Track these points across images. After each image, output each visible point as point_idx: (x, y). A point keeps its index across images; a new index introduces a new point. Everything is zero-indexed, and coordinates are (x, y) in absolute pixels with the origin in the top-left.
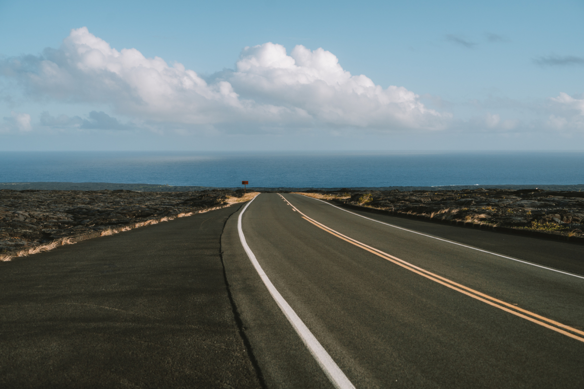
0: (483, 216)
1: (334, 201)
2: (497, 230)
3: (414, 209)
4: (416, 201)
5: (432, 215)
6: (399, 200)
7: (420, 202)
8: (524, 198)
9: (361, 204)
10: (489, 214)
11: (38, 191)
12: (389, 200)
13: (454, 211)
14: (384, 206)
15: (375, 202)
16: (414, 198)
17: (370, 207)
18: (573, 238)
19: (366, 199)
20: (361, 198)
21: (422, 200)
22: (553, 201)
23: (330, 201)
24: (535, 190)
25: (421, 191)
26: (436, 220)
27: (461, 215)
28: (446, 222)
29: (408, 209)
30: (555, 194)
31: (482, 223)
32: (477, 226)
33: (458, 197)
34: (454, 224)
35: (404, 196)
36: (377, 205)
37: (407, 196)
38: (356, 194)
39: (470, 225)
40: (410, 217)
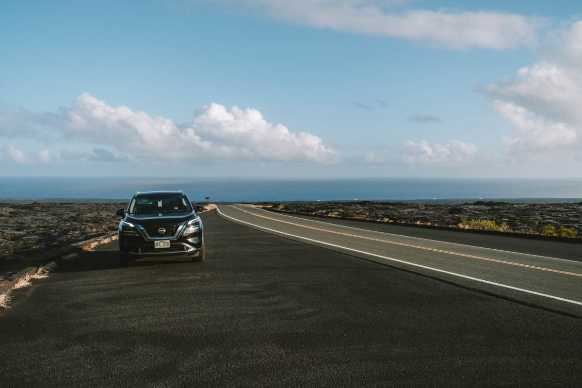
0: (336, 213)
1: (263, 208)
2: (341, 219)
3: (305, 211)
4: (308, 208)
5: (314, 213)
6: (299, 207)
7: (310, 208)
8: (362, 206)
9: (279, 209)
10: (340, 212)
11: (72, 203)
12: (294, 207)
13: (324, 211)
14: (291, 210)
15: (286, 208)
16: (307, 206)
17: (284, 210)
18: (368, 220)
19: (281, 207)
20: (279, 206)
21: (311, 207)
22: (375, 207)
23: (261, 208)
24: (369, 202)
25: (311, 203)
26: (315, 215)
27: (327, 213)
28: (320, 216)
29: (303, 211)
30: (378, 203)
31: (335, 216)
32: (333, 218)
33: (329, 205)
34: (323, 217)
35: (301, 205)
36: (287, 209)
37: (303, 205)
38: (276, 205)
39: (330, 217)
40: (304, 214)
